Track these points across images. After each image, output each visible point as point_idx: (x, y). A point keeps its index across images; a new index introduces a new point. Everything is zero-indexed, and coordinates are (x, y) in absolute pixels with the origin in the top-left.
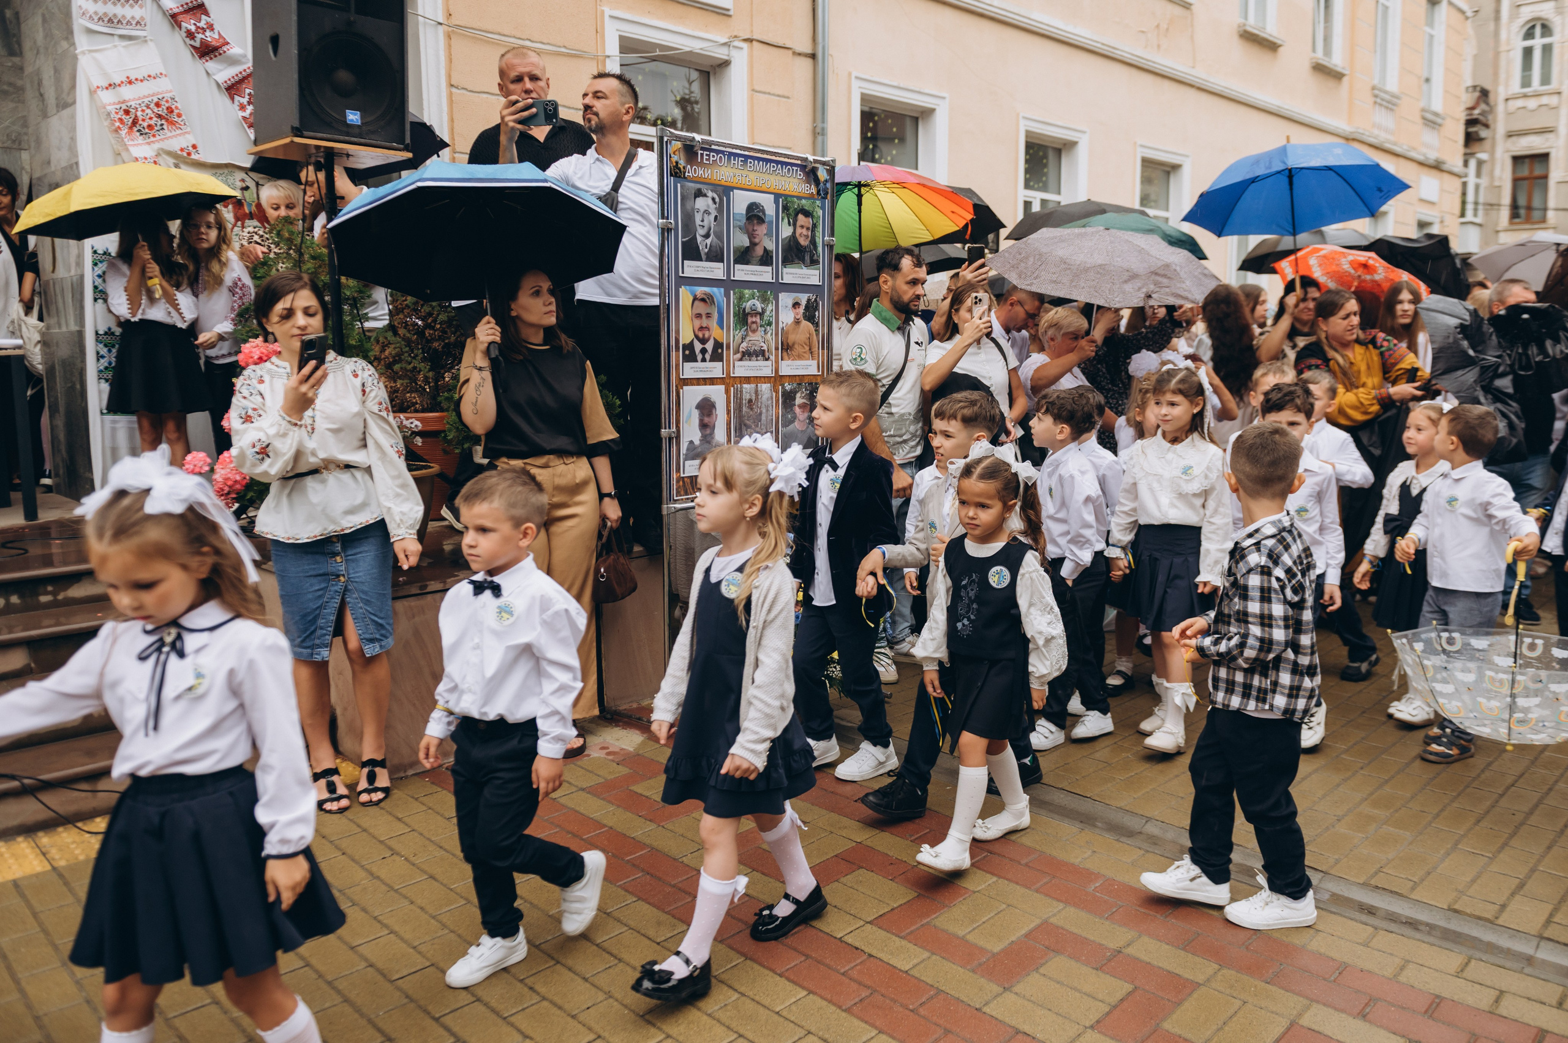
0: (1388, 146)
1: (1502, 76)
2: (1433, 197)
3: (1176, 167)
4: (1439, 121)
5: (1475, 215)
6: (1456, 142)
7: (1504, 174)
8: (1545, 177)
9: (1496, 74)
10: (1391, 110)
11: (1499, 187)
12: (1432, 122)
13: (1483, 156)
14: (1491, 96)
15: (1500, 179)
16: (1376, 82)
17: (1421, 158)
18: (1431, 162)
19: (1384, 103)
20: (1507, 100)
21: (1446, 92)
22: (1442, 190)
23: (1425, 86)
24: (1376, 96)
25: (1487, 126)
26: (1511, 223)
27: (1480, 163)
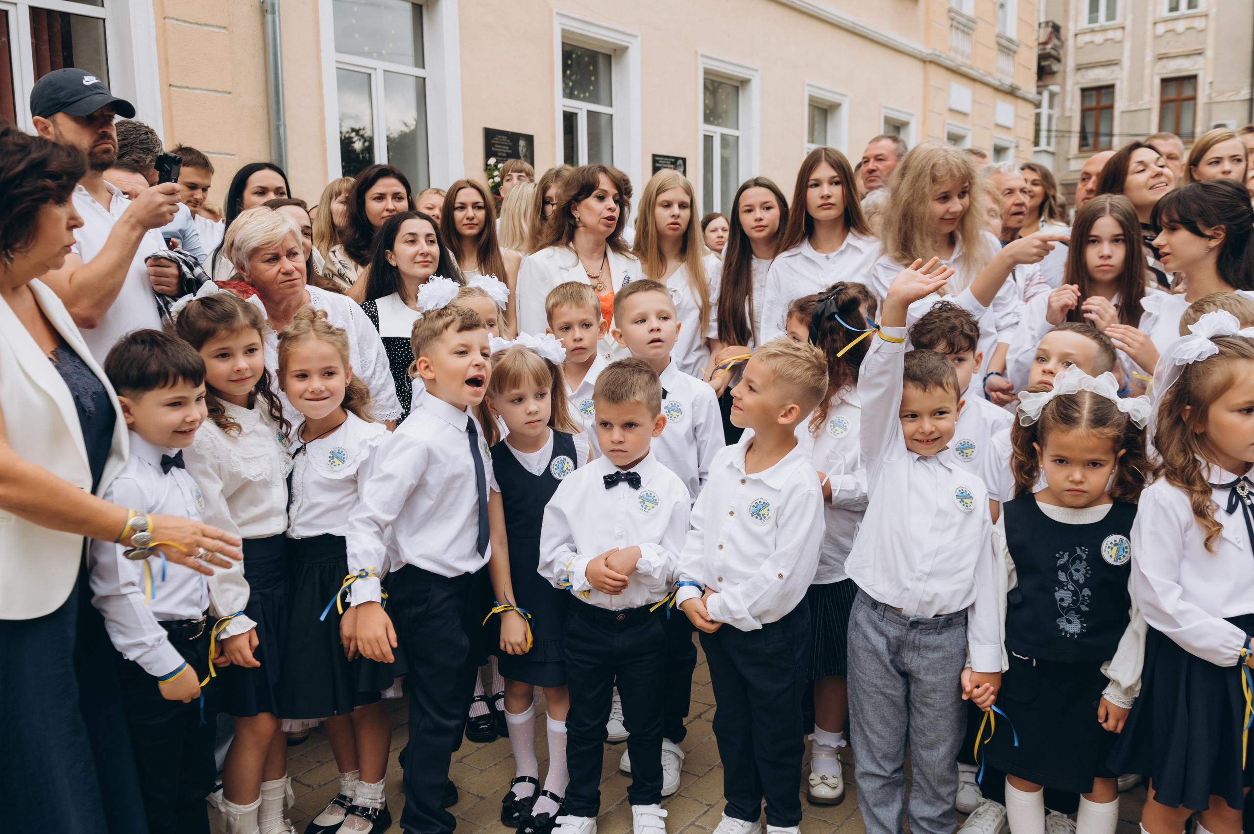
0: (964, 69)
1: (1072, 12)
2: (1009, 123)
3: (744, 82)
4: (1014, 47)
5: (1048, 144)
6: (1030, 69)
7: (1073, 105)
8: (1111, 107)
9: (1066, 11)
10: (968, 34)
11: (1070, 117)
12: (1007, 48)
13: (1055, 88)
14: (1062, 31)
15: (1071, 109)
16: (954, 4)
17: (996, 83)
18: (1006, 88)
19: (960, 26)
20: (1076, 35)
21: (1020, 19)
22: (1017, 116)
23: (1000, 12)
24: (952, 19)
25: (1058, 60)
26: (1080, 151)
27: (1052, 95)
